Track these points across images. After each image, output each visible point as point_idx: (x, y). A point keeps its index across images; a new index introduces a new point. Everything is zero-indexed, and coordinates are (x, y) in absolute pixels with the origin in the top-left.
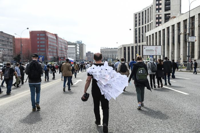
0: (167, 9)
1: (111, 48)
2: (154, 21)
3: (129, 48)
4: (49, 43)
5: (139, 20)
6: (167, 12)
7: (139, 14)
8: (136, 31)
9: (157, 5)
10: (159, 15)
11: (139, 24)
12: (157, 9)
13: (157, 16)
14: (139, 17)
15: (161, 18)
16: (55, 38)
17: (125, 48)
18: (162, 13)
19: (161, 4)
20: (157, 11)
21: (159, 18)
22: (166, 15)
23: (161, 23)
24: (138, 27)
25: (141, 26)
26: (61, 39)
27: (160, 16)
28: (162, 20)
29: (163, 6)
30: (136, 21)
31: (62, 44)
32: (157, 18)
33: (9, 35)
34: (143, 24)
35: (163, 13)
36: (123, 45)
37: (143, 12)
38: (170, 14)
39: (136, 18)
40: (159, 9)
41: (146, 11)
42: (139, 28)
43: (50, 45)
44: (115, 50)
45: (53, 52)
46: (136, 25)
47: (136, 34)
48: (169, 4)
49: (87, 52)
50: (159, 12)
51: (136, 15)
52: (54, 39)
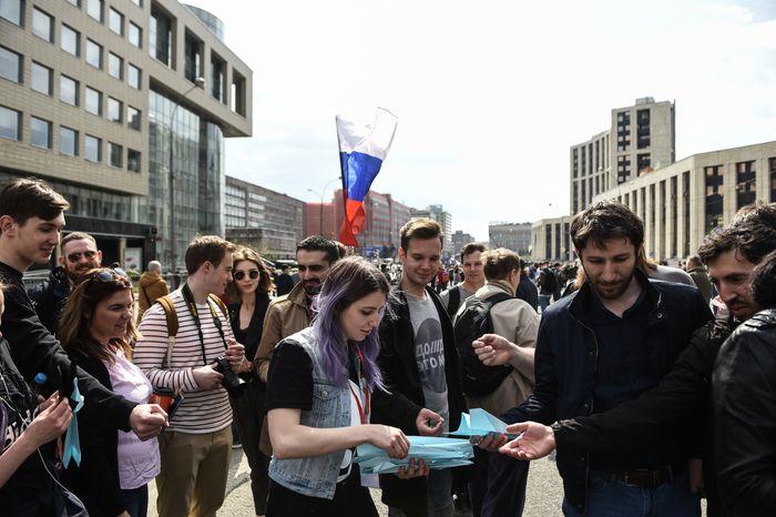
0: (643, 143)
1: (515, 223)
2: (612, 168)
3: (558, 226)
4: (375, 215)
5: (584, 163)
6: (643, 151)
7: (584, 148)
8: (575, 187)
9: (620, 134)
10: (624, 157)
11: (584, 171)
12: (620, 144)
13: (621, 159)
14: (584, 155)
15: (628, 163)
16: (386, 203)
17: (549, 228)
18: (631, 153)
19: (628, 133)
20: (621, 148)
21: (625, 163)
22: (640, 156)
23: (628, 173)
24: (580, 179)
25: (587, 177)
26: (397, 203)
27: (627, 159)
28: (633, 167)
29: (633, 138)
30: (576, 165)
31: (401, 215)
32: (620, 164)
33: (297, 201)
34: (591, 172)
35: (633, 152)
36: (544, 220)
37: (591, 145)
38: (648, 155)
39: (576, 157)
40: (624, 144)
41: (598, 142)
42: (584, 181)
43: (376, 219)
44: (525, 228)
45: (381, 236)
46: (575, 174)
47: (575, 195)
48: (647, 132)
49: (453, 232)
50: (624, 149)
51: (575, 150)
52: (383, 206)
